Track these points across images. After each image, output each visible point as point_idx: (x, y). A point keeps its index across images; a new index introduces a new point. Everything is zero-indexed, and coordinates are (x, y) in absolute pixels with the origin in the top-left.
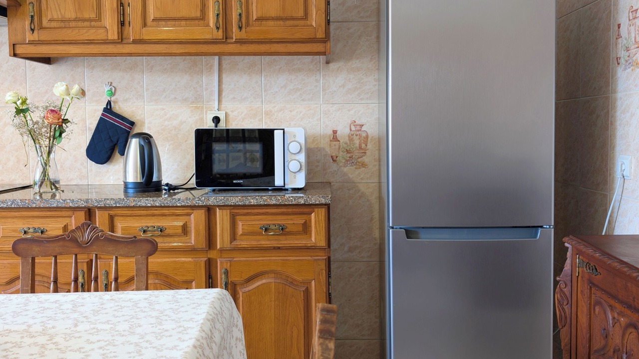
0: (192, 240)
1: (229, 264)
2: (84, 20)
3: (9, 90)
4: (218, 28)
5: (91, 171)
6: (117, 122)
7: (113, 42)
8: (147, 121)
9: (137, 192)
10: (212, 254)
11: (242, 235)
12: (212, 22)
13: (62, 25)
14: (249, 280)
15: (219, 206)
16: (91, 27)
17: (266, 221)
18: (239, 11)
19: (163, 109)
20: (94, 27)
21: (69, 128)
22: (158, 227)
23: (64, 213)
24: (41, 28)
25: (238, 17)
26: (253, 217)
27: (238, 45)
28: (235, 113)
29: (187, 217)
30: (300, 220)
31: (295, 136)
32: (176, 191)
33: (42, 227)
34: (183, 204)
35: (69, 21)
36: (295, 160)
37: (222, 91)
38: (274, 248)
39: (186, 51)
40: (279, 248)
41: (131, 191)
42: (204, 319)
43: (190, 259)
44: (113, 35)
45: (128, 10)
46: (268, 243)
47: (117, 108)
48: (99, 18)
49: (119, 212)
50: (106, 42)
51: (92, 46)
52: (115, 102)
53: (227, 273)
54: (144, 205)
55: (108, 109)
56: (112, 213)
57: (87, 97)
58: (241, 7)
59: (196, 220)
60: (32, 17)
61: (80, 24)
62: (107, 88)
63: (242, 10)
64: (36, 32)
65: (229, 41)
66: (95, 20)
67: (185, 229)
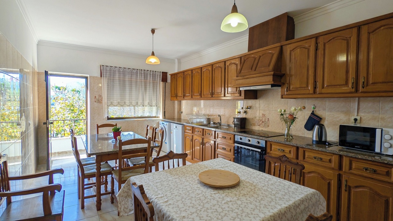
0: (333, 165)
1: (348, 178)
2: (302, 88)
3: (279, 109)
4: (353, 88)
5: (306, 132)
6: (315, 118)
7: (311, 94)
8: (326, 118)
9: (316, 144)
10: (341, 172)
11: (355, 168)
12: (350, 85)
13: (296, 89)
14: (357, 187)
15: (345, 156)
16: (305, 89)
17: (366, 166)
18: (363, 81)
19: (333, 114)
20: (306, 89)
21: (296, 120)
22: (320, 158)
23: (290, 147)
24: (290, 90)
25: (363, 83)
26: (360, 163)
27: (363, 94)
28: (365, 117)
29: (332, 157)
30: (385, 170)
31: (388, 132)
32: (331, 145)
33: (284, 149)
34: (330, 152)
35: (298, 88)
36: (388, 142)
37: (359, 109)
38: (370, 178)
39: (339, 96)
40: (372, 178)
41: (314, 143)
42: (298, 200)
43: (332, 172)
44: (312, 92)
45: (318, 83)
46: (366, 175)
47: (316, 113)
48: (307, 86)
49: (307, 150)
50: (309, 94)
51: (305, 95)
52: (315, 111)
53: (346, 181)
54: (315, 149)
55: (313, 113)
56: (304, 149)
57: (306, 109)
58: (364, 79)
59: (335, 159)
60: (287, 87)
61: (301, 89)
62: (313, 106)
63: (365, 80)
64: (288, 92)
65: (358, 92)
66: (306, 87)
67: (330, 161)
